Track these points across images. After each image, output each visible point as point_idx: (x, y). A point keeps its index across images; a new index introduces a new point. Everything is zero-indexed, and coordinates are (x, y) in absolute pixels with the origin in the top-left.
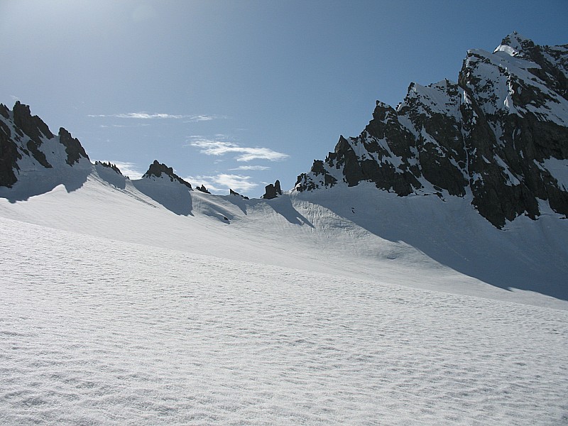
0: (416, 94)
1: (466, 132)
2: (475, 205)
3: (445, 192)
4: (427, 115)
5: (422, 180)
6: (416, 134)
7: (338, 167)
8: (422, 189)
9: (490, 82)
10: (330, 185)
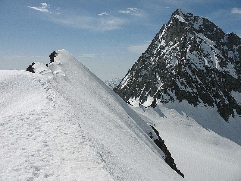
0: (189, 57)
1: (209, 78)
2: (219, 112)
3: (207, 105)
4: (196, 69)
5: (199, 99)
6: (193, 77)
7: (172, 92)
8: (200, 103)
9: (208, 53)
10: (172, 101)
